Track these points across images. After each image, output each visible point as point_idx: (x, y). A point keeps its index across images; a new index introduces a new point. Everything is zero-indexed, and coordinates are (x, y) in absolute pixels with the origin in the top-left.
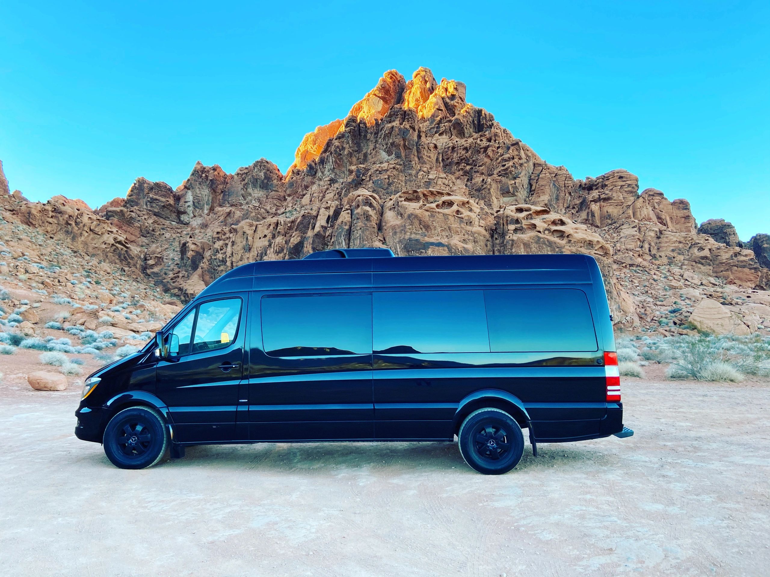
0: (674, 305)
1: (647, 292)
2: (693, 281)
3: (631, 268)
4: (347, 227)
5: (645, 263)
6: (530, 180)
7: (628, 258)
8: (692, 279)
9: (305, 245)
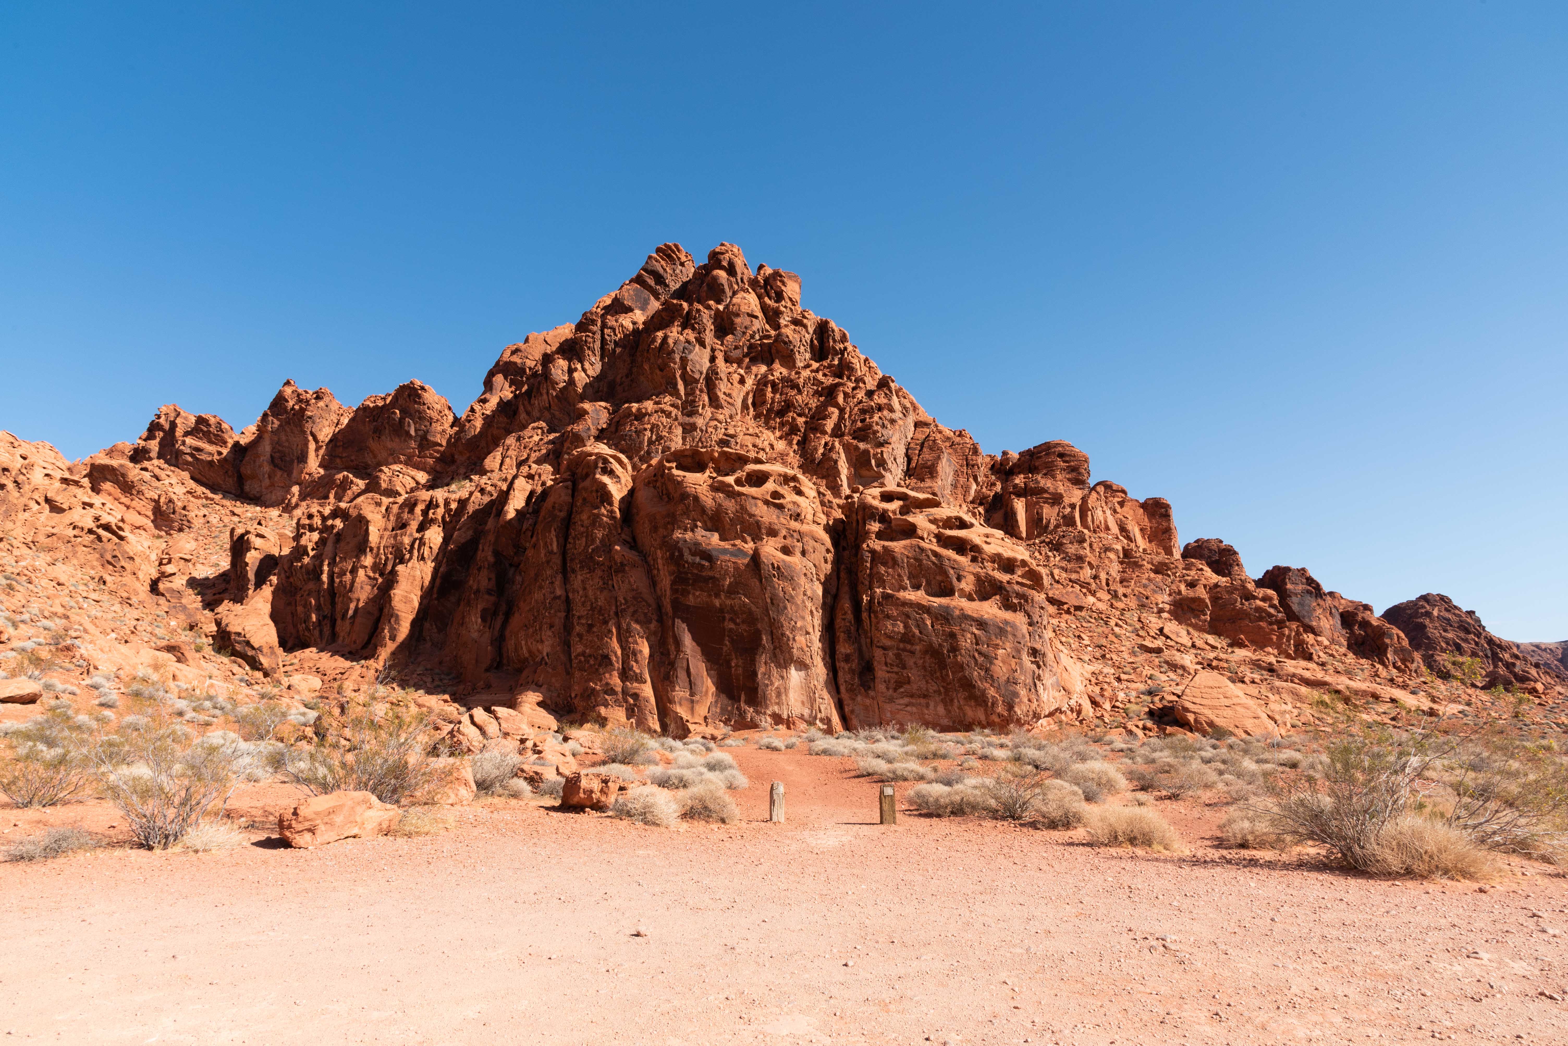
0: (1149, 682)
1: (1103, 656)
2: (1179, 640)
3: (1078, 613)
4: (562, 514)
5: (1101, 606)
6: (907, 450)
7: (1072, 595)
8: (1178, 636)
9: (481, 547)
